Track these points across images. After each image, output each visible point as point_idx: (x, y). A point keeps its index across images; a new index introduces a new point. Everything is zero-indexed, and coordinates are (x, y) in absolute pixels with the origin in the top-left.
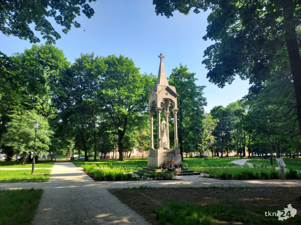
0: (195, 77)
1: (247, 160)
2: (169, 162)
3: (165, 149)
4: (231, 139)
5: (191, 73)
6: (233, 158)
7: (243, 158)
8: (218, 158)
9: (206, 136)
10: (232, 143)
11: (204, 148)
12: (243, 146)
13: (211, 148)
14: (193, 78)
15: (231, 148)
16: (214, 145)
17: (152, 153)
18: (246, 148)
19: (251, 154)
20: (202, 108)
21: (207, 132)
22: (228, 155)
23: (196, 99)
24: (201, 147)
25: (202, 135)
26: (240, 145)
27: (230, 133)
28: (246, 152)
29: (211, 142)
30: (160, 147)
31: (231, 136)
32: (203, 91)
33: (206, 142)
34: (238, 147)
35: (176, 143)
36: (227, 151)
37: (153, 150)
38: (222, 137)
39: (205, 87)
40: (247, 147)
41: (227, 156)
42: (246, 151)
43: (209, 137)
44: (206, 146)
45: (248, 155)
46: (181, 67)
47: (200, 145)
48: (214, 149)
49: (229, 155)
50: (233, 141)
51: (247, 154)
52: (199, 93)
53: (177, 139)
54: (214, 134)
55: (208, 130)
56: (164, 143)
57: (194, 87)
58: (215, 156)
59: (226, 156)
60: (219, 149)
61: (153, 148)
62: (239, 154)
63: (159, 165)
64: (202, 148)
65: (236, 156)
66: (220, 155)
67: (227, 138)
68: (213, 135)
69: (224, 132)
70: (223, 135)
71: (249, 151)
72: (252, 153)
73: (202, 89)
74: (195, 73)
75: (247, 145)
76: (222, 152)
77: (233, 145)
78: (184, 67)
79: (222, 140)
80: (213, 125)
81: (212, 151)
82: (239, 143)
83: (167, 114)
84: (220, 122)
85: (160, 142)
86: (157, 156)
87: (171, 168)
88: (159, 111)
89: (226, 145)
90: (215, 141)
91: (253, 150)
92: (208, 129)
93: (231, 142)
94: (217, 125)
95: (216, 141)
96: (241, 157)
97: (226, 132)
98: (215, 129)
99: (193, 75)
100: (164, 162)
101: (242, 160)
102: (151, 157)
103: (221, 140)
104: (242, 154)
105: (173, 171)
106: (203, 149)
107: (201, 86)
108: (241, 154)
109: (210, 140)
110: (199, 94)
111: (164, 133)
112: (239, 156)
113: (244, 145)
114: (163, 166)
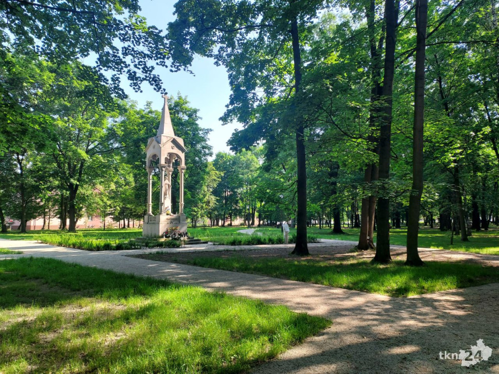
0: (198, 114)
1: (256, 229)
2: (173, 230)
3: (167, 214)
4: (238, 200)
5: (193, 108)
6: (239, 227)
7: (251, 228)
8: (217, 227)
9: (204, 196)
10: (239, 207)
11: (200, 213)
12: (252, 211)
13: (210, 215)
14: (196, 116)
15: (237, 213)
16: (214, 209)
17: (150, 220)
18: (256, 214)
19: (261, 222)
20: (206, 159)
21: (206, 189)
22: (231, 223)
23: (199, 146)
24: (196, 212)
25: (198, 195)
26: (249, 210)
27: (236, 192)
28: (255, 219)
29: (211, 205)
30: (163, 212)
31: (237, 197)
32: (209, 136)
33: (204, 205)
34: (245, 212)
35: (182, 207)
36: (231, 218)
37: (151, 216)
38: (226, 198)
39: (211, 130)
40: (257, 212)
41: (230, 225)
42: (255, 217)
43: (208, 198)
44: (203, 211)
45: (258, 223)
46: (180, 98)
47: (195, 209)
48: (213, 215)
49: (233, 224)
50: (241, 204)
51: (256, 222)
52: (203, 137)
53: (183, 203)
54: (215, 193)
55: (208, 188)
56: (166, 208)
57: (196, 129)
58: (214, 225)
59: (228, 225)
60: (220, 215)
61: (151, 214)
62: (247, 222)
63: (160, 234)
64: (197, 214)
65: (241, 224)
66: (220, 223)
67: (233, 199)
68: (215, 196)
69: (229, 190)
70: (228, 195)
71: (260, 217)
72: (263, 220)
73: (207, 133)
74: (199, 110)
75: (257, 209)
76: (223, 219)
77: (240, 210)
78: (184, 98)
79: (226, 202)
80: (215, 180)
81: (210, 218)
82: (248, 207)
83: (170, 171)
84: (224, 176)
85: (163, 207)
86: (159, 223)
87: (176, 237)
88: (163, 168)
89: (231, 210)
90: (216, 204)
91: (265, 216)
92: (208, 186)
93: (237, 205)
94: (220, 180)
95: (218, 204)
96: (249, 226)
97: (232, 190)
98: (217, 186)
99: (195, 111)
100: (167, 230)
101: (250, 229)
102: (149, 225)
103: (224, 202)
104: (251, 222)
105: (178, 240)
106: (199, 215)
107: (206, 129)
108: (249, 222)
109: (209, 202)
110: (203, 140)
111: (166, 195)
112: (246, 225)
113: (254, 209)
114: (166, 234)
